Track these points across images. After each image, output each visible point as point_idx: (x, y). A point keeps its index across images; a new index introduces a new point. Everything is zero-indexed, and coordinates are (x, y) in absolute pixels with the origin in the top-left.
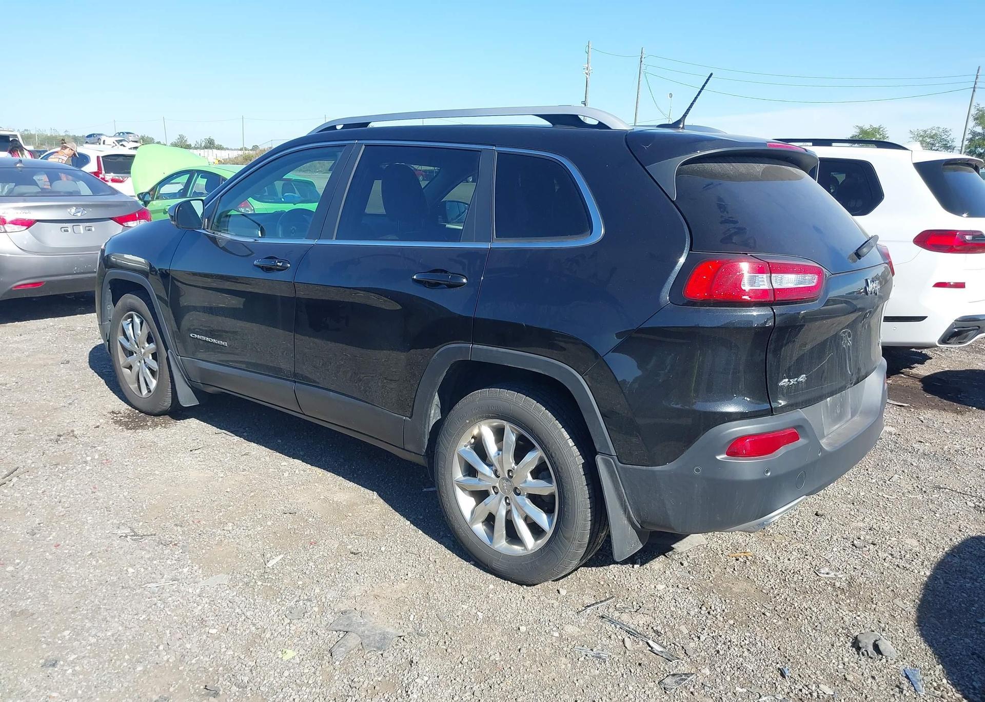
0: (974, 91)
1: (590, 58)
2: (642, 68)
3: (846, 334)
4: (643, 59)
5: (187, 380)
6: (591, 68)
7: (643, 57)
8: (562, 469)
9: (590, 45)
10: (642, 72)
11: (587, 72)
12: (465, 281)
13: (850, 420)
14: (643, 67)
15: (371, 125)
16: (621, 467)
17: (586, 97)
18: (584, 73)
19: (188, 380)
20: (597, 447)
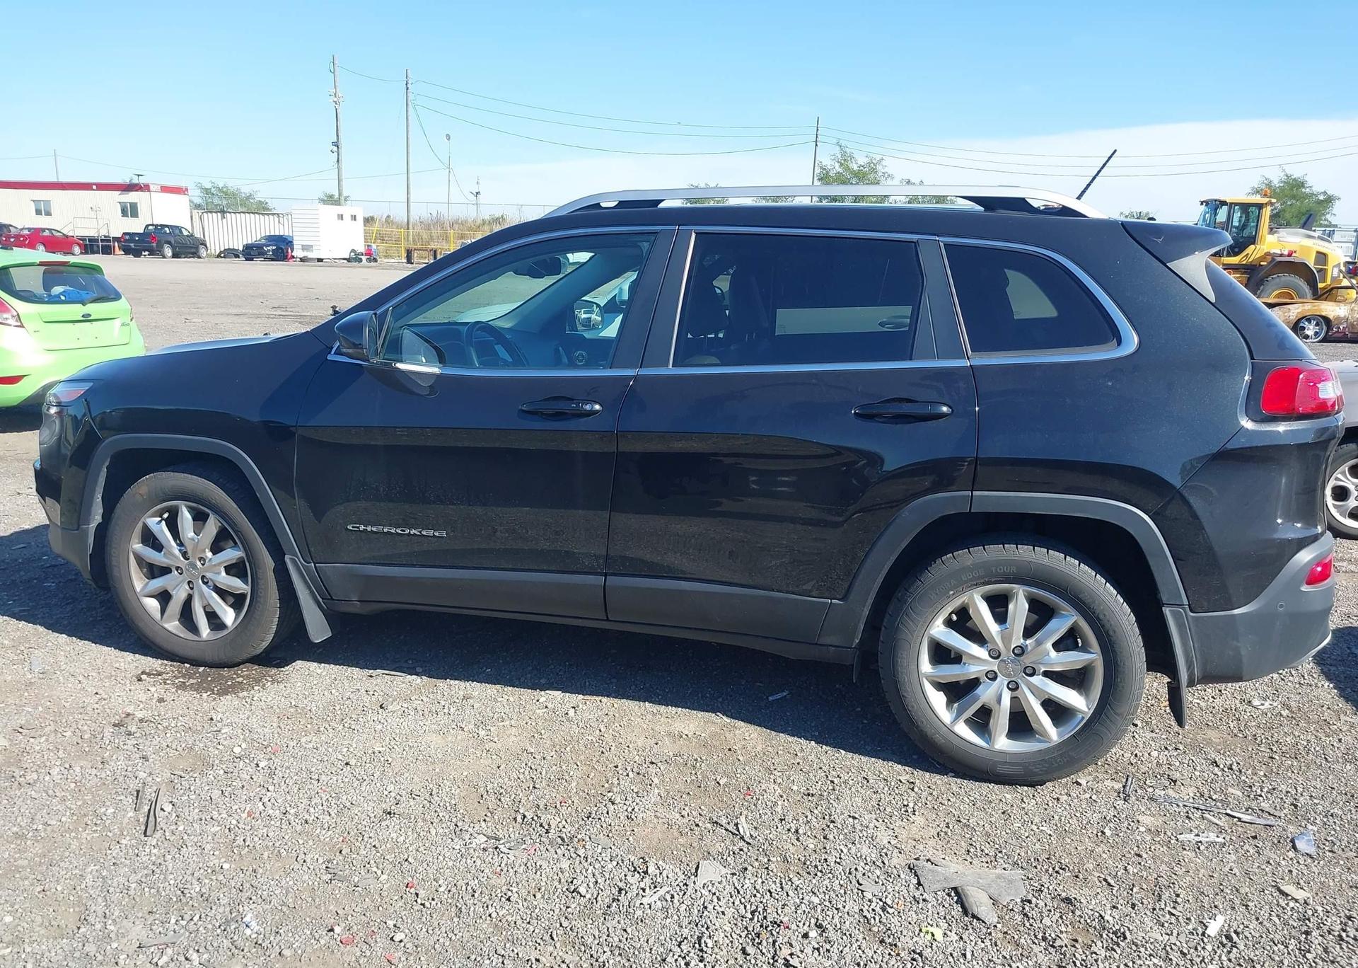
0: (816, 145)
1: (337, 79)
2: (409, 99)
4: (409, 86)
5: (321, 600)
6: (340, 95)
7: (410, 82)
8: (1114, 632)
9: (336, 62)
10: (410, 103)
11: (335, 100)
12: (945, 409)
14: (411, 97)
15: (662, 205)
16: (1193, 617)
17: (337, 136)
18: (332, 101)
19: (323, 599)
20: (1164, 599)
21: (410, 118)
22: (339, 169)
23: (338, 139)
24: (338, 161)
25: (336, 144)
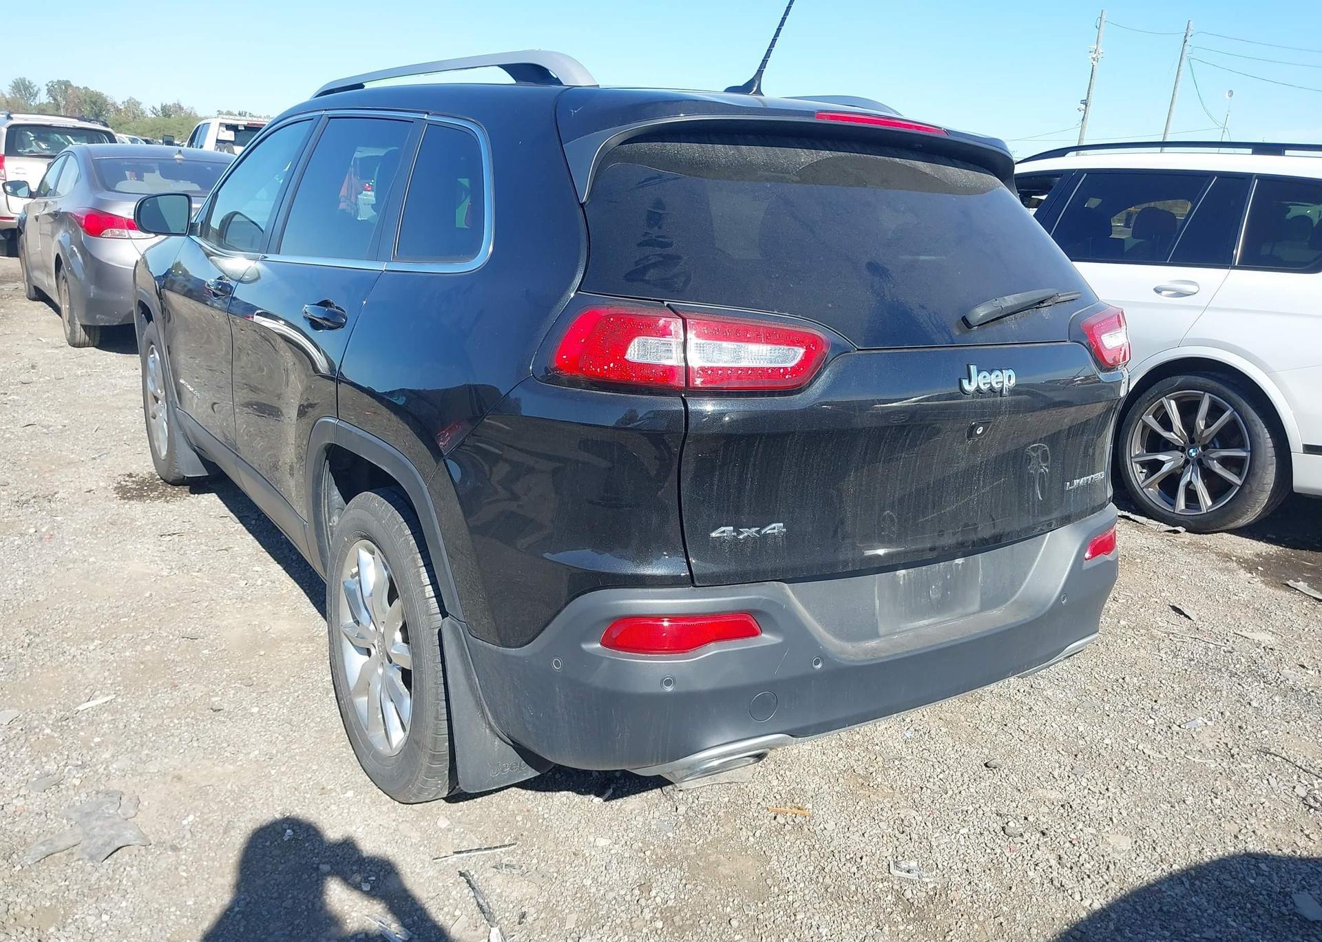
1: (1101, 35)
2: (1186, 52)
3: (1039, 452)
4: (1188, 38)
6: (1101, 51)
7: (1189, 34)
9: (1104, 17)
10: (1185, 57)
11: (1094, 56)
12: (344, 320)
13: (974, 613)
14: (1188, 50)
17: (1088, 94)
18: (1090, 57)
20: (446, 604)
21: (1181, 73)
22: (1083, 127)
23: (1088, 96)
24: (1083, 120)
25: (1085, 103)
